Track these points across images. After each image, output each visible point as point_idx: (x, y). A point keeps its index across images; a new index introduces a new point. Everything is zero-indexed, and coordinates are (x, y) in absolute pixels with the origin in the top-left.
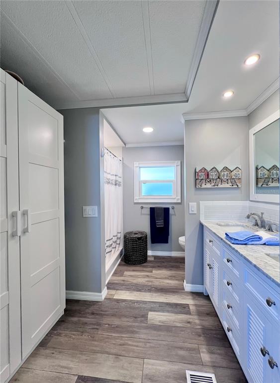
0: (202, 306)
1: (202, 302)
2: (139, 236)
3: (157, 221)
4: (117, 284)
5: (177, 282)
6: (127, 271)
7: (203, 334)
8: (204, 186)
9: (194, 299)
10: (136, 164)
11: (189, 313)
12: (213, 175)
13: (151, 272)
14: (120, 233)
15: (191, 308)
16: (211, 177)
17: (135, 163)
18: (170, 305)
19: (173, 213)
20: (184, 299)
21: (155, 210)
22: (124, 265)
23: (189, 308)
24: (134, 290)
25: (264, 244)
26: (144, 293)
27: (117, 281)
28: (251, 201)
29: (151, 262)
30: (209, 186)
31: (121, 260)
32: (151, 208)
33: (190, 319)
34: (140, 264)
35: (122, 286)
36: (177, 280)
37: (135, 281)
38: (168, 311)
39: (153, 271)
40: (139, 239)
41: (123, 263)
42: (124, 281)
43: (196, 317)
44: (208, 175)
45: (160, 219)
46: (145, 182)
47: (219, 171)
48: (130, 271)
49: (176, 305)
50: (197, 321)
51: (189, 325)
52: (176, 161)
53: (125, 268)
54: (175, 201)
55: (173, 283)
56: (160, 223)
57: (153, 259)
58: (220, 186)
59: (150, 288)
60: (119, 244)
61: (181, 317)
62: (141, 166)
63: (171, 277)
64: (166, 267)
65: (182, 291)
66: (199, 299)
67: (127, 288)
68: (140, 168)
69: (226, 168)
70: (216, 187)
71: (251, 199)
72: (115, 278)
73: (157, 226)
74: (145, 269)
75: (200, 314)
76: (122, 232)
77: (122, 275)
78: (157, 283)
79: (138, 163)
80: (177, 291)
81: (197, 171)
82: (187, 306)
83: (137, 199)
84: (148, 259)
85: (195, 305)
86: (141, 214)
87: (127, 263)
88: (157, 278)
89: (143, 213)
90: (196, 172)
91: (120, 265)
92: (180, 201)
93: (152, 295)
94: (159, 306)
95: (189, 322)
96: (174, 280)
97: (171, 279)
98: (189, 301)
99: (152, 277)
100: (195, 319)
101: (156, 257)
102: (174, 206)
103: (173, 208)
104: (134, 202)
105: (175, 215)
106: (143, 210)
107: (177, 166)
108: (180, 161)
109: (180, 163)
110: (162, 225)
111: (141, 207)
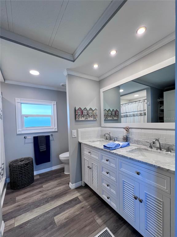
0: (85, 193)
1: (84, 191)
2: (27, 162)
3: (40, 147)
4: (12, 212)
5: (64, 186)
6: (17, 196)
7: (93, 209)
8: (80, 119)
9: (79, 192)
10: (18, 100)
11: (80, 202)
12: (85, 113)
13: (42, 187)
14: (3, 164)
15: (80, 198)
16: (84, 114)
18: (66, 204)
19: (52, 139)
20: (73, 195)
21: (39, 138)
22: (13, 192)
23: (78, 199)
24: (34, 208)
25: (121, 147)
26: (43, 206)
27: (11, 209)
28: (102, 127)
29: (37, 180)
30: (83, 119)
31: (7, 189)
32: (34, 137)
33: (82, 205)
34: (29, 185)
35: (19, 211)
36: (63, 185)
37: (31, 200)
38: (68, 208)
39: (43, 186)
40: (27, 164)
41: (10, 191)
42: (19, 206)
43: (84, 202)
44: (82, 112)
45: (43, 144)
46: (27, 116)
47: (88, 110)
48: (21, 194)
49: (71, 201)
50: (87, 204)
51: (83, 209)
52: (53, 102)
53: (15, 194)
54: (54, 130)
55: (61, 188)
56: (43, 148)
57: (39, 177)
58: (89, 119)
59: (46, 200)
60: (3, 175)
61: (76, 207)
62: (22, 102)
63: (59, 185)
64: (51, 180)
65: (70, 190)
66: (81, 190)
67: (25, 210)
68: (21, 103)
69: (91, 109)
70: (86, 120)
71: (102, 126)
72: (7, 208)
73: (41, 151)
74: (35, 187)
75: (86, 199)
76: (5, 164)
77: (15, 202)
78: (50, 193)
80: (66, 192)
81: (77, 109)
82: (77, 198)
83: (20, 131)
84: (35, 178)
85: (82, 195)
86: (25, 143)
87: (15, 189)
88: (48, 190)
89: (26, 142)
90: (75, 110)
91: (7, 194)
92: (56, 130)
93: (51, 204)
94: (60, 209)
95: (83, 208)
96: (61, 186)
97: (59, 186)
98: (77, 194)
99: (44, 191)
100: (85, 203)
101: (40, 175)
102: (52, 134)
103: (52, 135)
104: (17, 133)
105: (53, 140)
106: (26, 139)
107: (53, 105)
108: (56, 102)
109: (56, 103)
110: (44, 149)
111: (25, 137)
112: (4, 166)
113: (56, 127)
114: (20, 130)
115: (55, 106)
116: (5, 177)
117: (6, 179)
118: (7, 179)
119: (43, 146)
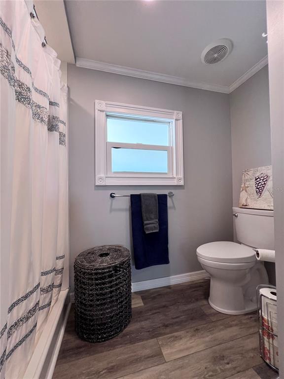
3: (146, 222)
10: (100, 105)
14: (63, 257)
17: (97, 101)
19: (172, 205)
21: (143, 200)
32: (132, 196)
40: (116, 268)
45: (153, 216)
46: (117, 146)
52: (175, 112)
54: (175, 182)
56: (151, 225)
60: (60, 285)
73: (147, 232)
76: (67, 256)
79: (104, 103)
83: (102, 178)
84: (133, 305)
86: (111, 210)
89: (114, 206)
92: (182, 183)
102: (172, 191)
103: (171, 195)
104: (96, 185)
105: (174, 207)
106: (115, 200)
107: (176, 120)
108: (181, 112)
109: (181, 116)
110: (155, 228)
111: (111, 194)
112: (63, 263)
113: (181, 176)
114: (102, 175)
115: (181, 122)
116: (67, 290)
117: (69, 292)
118: (71, 294)
119: (151, 219)
